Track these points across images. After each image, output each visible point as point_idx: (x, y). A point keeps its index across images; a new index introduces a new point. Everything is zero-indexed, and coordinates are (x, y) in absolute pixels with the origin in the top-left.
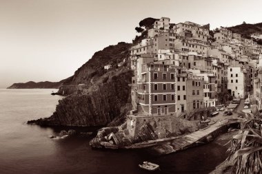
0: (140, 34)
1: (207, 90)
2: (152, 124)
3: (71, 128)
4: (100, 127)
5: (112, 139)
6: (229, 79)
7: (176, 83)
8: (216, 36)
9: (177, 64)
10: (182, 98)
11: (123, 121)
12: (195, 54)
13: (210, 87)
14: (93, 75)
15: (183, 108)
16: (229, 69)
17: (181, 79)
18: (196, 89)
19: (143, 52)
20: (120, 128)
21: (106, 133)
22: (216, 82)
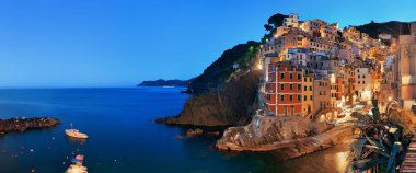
0: (268, 32)
1: (333, 91)
2: (278, 124)
3: (200, 127)
4: (226, 127)
5: (238, 140)
6: (357, 80)
7: (303, 84)
8: (345, 35)
9: (304, 64)
10: (308, 98)
11: (249, 120)
12: (323, 54)
13: (337, 88)
14: (222, 73)
15: (309, 109)
16: (356, 70)
17: (308, 79)
18: (323, 89)
19: (271, 51)
20: (246, 128)
21: (233, 134)
22: (343, 83)
